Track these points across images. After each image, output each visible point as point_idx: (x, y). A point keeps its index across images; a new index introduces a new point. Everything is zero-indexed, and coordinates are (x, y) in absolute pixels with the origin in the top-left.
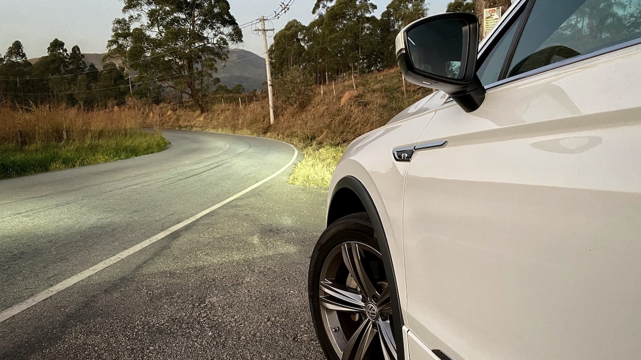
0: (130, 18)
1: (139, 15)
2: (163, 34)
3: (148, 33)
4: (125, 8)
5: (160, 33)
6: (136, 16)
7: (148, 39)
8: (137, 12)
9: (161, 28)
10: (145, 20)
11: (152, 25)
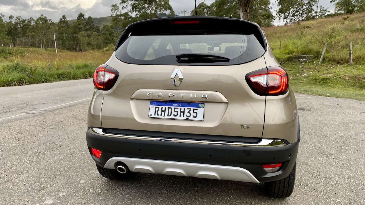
0: (122, 7)
1: (127, 6)
2: (138, 15)
3: (131, 14)
4: (121, 3)
5: (137, 14)
6: (126, 6)
7: (131, 17)
8: (126, 5)
9: (137, 12)
10: (130, 8)
11: (133, 11)
